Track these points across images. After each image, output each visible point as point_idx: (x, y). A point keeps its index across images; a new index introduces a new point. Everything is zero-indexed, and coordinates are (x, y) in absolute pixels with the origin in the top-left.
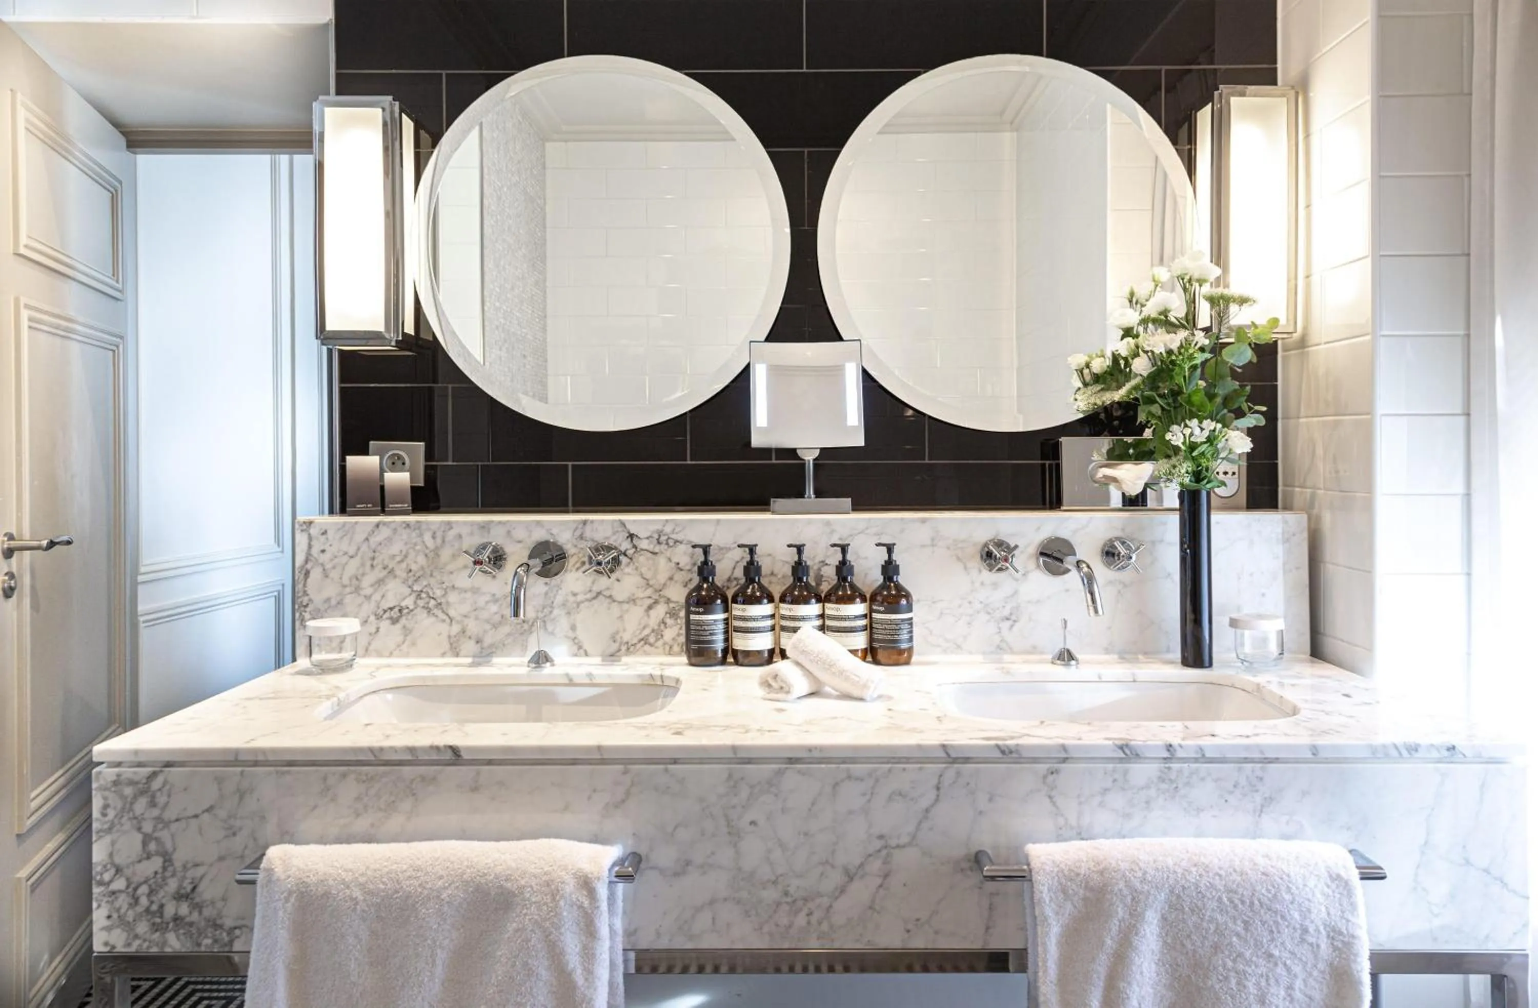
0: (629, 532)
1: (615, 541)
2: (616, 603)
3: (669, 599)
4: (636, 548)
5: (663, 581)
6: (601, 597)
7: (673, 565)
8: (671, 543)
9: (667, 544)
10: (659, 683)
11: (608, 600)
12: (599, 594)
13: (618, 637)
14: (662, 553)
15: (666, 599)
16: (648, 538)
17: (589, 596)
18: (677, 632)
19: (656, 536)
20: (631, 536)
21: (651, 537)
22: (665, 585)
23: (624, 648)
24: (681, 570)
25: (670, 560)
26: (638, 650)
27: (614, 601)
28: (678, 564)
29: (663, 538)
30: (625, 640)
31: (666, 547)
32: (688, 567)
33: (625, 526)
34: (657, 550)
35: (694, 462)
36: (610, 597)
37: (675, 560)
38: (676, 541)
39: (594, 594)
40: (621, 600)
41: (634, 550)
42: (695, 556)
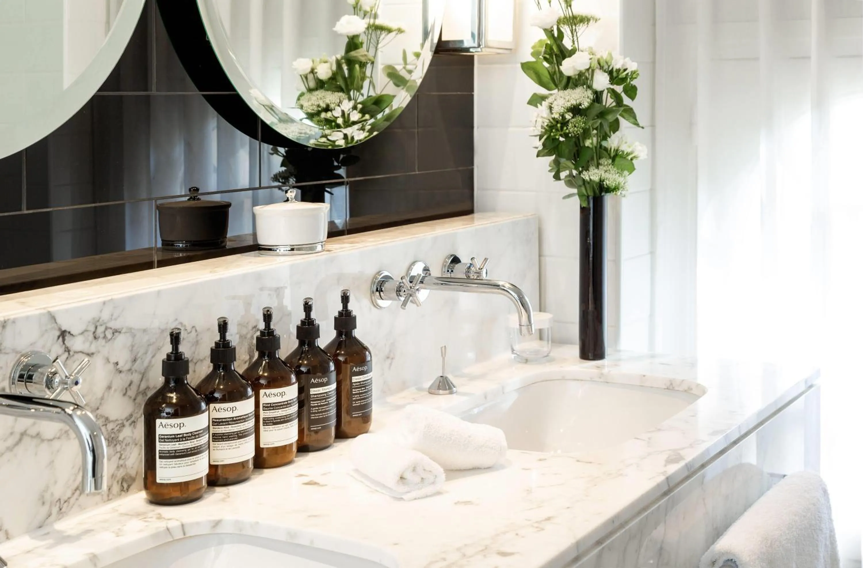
0: (60, 329)
1: (44, 347)
2: (46, 442)
3: (107, 419)
4: (69, 351)
5: (99, 395)
6: (26, 440)
7: (111, 366)
8: (109, 335)
9: (105, 337)
10: (179, 535)
11: (35, 441)
12: (23, 434)
13: (47, 497)
14: (99, 352)
15: (103, 419)
16: (82, 333)
17: (10, 442)
18: (115, 466)
19: (92, 329)
20: (63, 334)
21: (86, 331)
22: (102, 398)
23: (55, 510)
24: (120, 372)
25: (108, 360)
26: (72, 507)
27: (43, 440)
28: (117, 364)
29: (101, 329)
30: (57, 496)
31: (104, 341)
32: (127, 367)
33: (55, 320)
34: (93, 349)
35: (31, 212)
36: (38, 435)
37: (113, 360)
38: (116, 332)
39: (17, 437)
40: (50, 437)
41: (66, 354)
42: (135, 348)
